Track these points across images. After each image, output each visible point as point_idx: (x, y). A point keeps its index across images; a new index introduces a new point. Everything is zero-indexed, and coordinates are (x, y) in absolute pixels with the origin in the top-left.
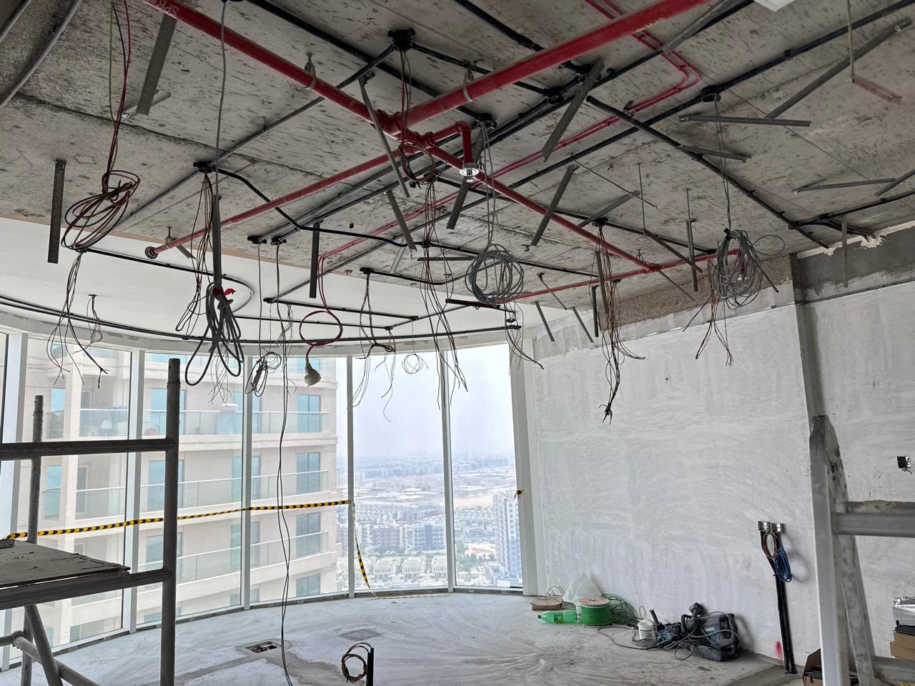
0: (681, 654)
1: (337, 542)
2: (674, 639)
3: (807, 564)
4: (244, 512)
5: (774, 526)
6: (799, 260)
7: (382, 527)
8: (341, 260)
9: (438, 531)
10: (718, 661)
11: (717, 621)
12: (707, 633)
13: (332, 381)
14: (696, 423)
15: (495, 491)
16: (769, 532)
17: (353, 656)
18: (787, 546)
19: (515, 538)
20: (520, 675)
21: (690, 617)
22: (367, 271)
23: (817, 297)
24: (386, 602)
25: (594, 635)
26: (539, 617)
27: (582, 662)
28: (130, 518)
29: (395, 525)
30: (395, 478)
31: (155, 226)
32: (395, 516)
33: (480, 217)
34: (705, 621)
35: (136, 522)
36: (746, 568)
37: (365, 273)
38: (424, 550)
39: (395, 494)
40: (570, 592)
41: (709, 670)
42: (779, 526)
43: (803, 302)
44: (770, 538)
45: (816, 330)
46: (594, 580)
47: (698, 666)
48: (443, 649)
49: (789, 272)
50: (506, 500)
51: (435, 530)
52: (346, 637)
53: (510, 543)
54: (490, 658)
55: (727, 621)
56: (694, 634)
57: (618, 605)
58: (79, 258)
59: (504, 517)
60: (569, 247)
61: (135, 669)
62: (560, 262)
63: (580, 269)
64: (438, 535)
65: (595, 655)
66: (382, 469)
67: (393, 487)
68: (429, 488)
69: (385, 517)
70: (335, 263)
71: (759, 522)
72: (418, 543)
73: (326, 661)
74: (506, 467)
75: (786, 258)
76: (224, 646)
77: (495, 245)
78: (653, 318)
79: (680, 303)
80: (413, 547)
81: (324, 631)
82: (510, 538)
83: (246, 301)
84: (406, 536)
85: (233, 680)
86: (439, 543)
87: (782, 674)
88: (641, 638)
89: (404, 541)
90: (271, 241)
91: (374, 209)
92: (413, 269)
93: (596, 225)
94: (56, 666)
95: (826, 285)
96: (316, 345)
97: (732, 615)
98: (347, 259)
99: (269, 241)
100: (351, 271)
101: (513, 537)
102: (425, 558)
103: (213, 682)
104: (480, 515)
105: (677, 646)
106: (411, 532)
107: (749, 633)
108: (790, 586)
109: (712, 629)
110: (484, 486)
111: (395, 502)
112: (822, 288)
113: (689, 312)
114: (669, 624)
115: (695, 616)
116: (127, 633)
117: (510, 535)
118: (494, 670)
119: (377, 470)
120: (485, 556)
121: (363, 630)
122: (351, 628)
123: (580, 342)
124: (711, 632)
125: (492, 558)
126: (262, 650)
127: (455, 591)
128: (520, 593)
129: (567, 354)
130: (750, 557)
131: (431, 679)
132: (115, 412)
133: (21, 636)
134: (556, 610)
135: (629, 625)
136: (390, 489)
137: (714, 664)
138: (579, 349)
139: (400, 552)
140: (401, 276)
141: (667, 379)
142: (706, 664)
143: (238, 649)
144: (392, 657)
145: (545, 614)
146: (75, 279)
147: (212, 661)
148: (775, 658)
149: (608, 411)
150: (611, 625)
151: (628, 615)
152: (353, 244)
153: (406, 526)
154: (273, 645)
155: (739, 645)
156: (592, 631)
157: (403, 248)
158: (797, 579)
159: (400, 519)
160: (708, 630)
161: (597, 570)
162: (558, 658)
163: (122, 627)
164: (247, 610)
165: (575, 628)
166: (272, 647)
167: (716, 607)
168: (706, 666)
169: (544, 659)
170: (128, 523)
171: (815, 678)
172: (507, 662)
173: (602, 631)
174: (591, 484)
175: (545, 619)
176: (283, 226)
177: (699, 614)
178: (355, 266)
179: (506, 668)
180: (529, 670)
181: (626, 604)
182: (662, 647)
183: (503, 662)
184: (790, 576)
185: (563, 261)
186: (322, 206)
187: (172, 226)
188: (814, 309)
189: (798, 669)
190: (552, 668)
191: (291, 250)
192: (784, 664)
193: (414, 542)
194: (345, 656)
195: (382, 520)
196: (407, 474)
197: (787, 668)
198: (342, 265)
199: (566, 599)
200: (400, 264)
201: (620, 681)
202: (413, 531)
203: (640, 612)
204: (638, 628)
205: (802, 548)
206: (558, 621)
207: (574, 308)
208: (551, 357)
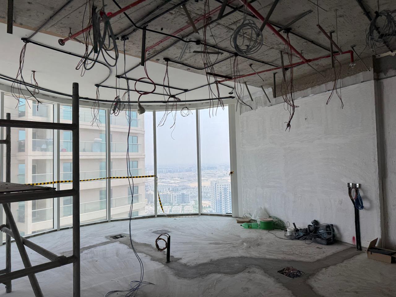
0: (307, 242)
1: (146, 198)
2: (304, 235)
3: (371, 202)
4: (107, 179)
5: (355, 185)
6: (377, 59)
7: (163, 193)
8: (154, 53)
9: (187, 196)
10: (325, 245)
11: (325, 227)
12: (320, 233)
13: (143, 130)
14: (319, 139)
15: (211, 180)
16: (353, 188)
17: (161, 239)
18: (361, 193)
19: (219, 199)
20: (235, 250)
21: (312, 226)
22: (167, 59)
23: (385, 77)
24: (172, 219)
25: (266, 234)
26: (241, 225)
27: (263, 244)
28: (56, 180)
29: (169, 193)
30: (169, 173)
31: (63, 27)
32: (169, 189)
33: (228, 25)
34: (319, 228)
35: (58, 182)
36: (340, 204)
37: (166, 61)
38: (181, 203)
39: (169, 180)
40: (255, 215)
41: (322, 249)
42: (358, 185)
43: (378, 79)
44: (353, 190)
45: (383, 93)
46: (266, 210)
47: (316, 247)
48: (199, 238)
49: (372, 65)
50: (216, 183)
51: (186, 195)
52: (156, 233)
53: (217, 201)
54: (221, 242)
55: (330, 228)
56: (314, 233)
57: (277, 221)
58: (25, 45)
59: (215, 190)
60: (268, 48)
61: (60, 245)
62: (261, 57)
63: (270, 62)
64: (187, 197)
65: (269, 242)
66: (163, 170)
67: (168, 177)
68: (183, 178)
69: (165, 189)
70: (152, 54)
71: (348, 183)
72: (178, 200)
73: (147, 243)
74: (216, 170)
75: (370, 58)
76: (100, 236)
77: (248, 20)
78: (300, 90)
79: (315, 82)
80: (176, 202)
81: (145, 230)
82: (217, 199)
83: (107, 77)
84: (174, 197)
85: (105, 250)
86: (187, 201)
87: (355, 251)
88: (288, 235)
89: (172, 200)
90: (121, 38)
91: (175, 18)
92: (189, 60)
93: (286, 33)
94: (21, 239)
95: (390, 70)
96: (143, 94)
97: (332, 225)
98: (158, 52)
99: (120, 38)
100: (159, 60)
101: (218, 199)
102: (181, 207)
103: (96, 251)
104: (205, 189)
105: (306, 238)
106: (176, 196)
107: (339, 233)
108: (361, 212)
109: (322, 231)
110: (206, 177)
111: (169, 183)
112: (388, 72)
113: (319, 86)
114: (301, 229)
115: (314, 225)
116: (56, 230)
117: (217, 198)
118: (223, 247)
119: (161, 170)
120: (206, 206)
121: (163, 230)
122: (156, 229)
123: (263, 104)
124: (321, 232)
125: (209, 207)
126: (117, 238)
127: (202, 214)
128: (231, 216)
129: (257, 110)
130: (342, 200)
131: (195, 251)
132: (47, 141)
133: (5, 226)
134: (249, 223)
135: (282, 230)
136: (167, 178)
137: (323, 246)
138: (262, 107)
139: (171, 204)
140: (183, 64)
141: (306, 119)
142: (320, 246)
143: (106, 237)
144: (177, 241)
145: (243, 224)
146: (24, 56)
147: (95, 243)
148: (351, 243)
149: (289, 125)
150: (273, 229)
151: (281, 225)
152: (162, 42)
153: (173, 193)
154: (122, 236)
155: (335, 238)
156: (265, 232)
157: (187, 43)
158: (365, 209)
159: (171, 190)
160: (320, 231)
161: (267, 206)
162: (252, 243)
163: (53, 228)
164: (109, 222)
165: (258, 230)
166: (121, 237)
167: (323, 221)
168: (320, 247)
169: (246, 243)
170: (55, 182)
171: (373, 252)
172: (229, 244)
173: (270, 232)
174: (266, 168)
175: (244, 226)
176: (128, 28)
177: (316, 225)
178: (161, 56)
179: (229, 246)
180: (240, 247)
181: (280, 221)
182: (298, 239)
183: (227, 244)
184: (362, 207)
185: (263, 57)
186: (148, 15)
187: (72, 27)
188: (383, 83)
189: (363, 249)
190: (250, 247)
191: (130, 46)
192: (356, 246)
193: (177, 200)
194: (157, 240)
195: (163, 191)
196: (174, 172)
197: (358, 248)
198: (155, 55)
199: (253, 218)
200: (183, 56)
201: (282, 252)
202: (177, 196)
203: (287, 225)
204: (287, 231)
205: (369, 195)
206: (250, 227)
207: (262, 86)
208: (249, 112)
